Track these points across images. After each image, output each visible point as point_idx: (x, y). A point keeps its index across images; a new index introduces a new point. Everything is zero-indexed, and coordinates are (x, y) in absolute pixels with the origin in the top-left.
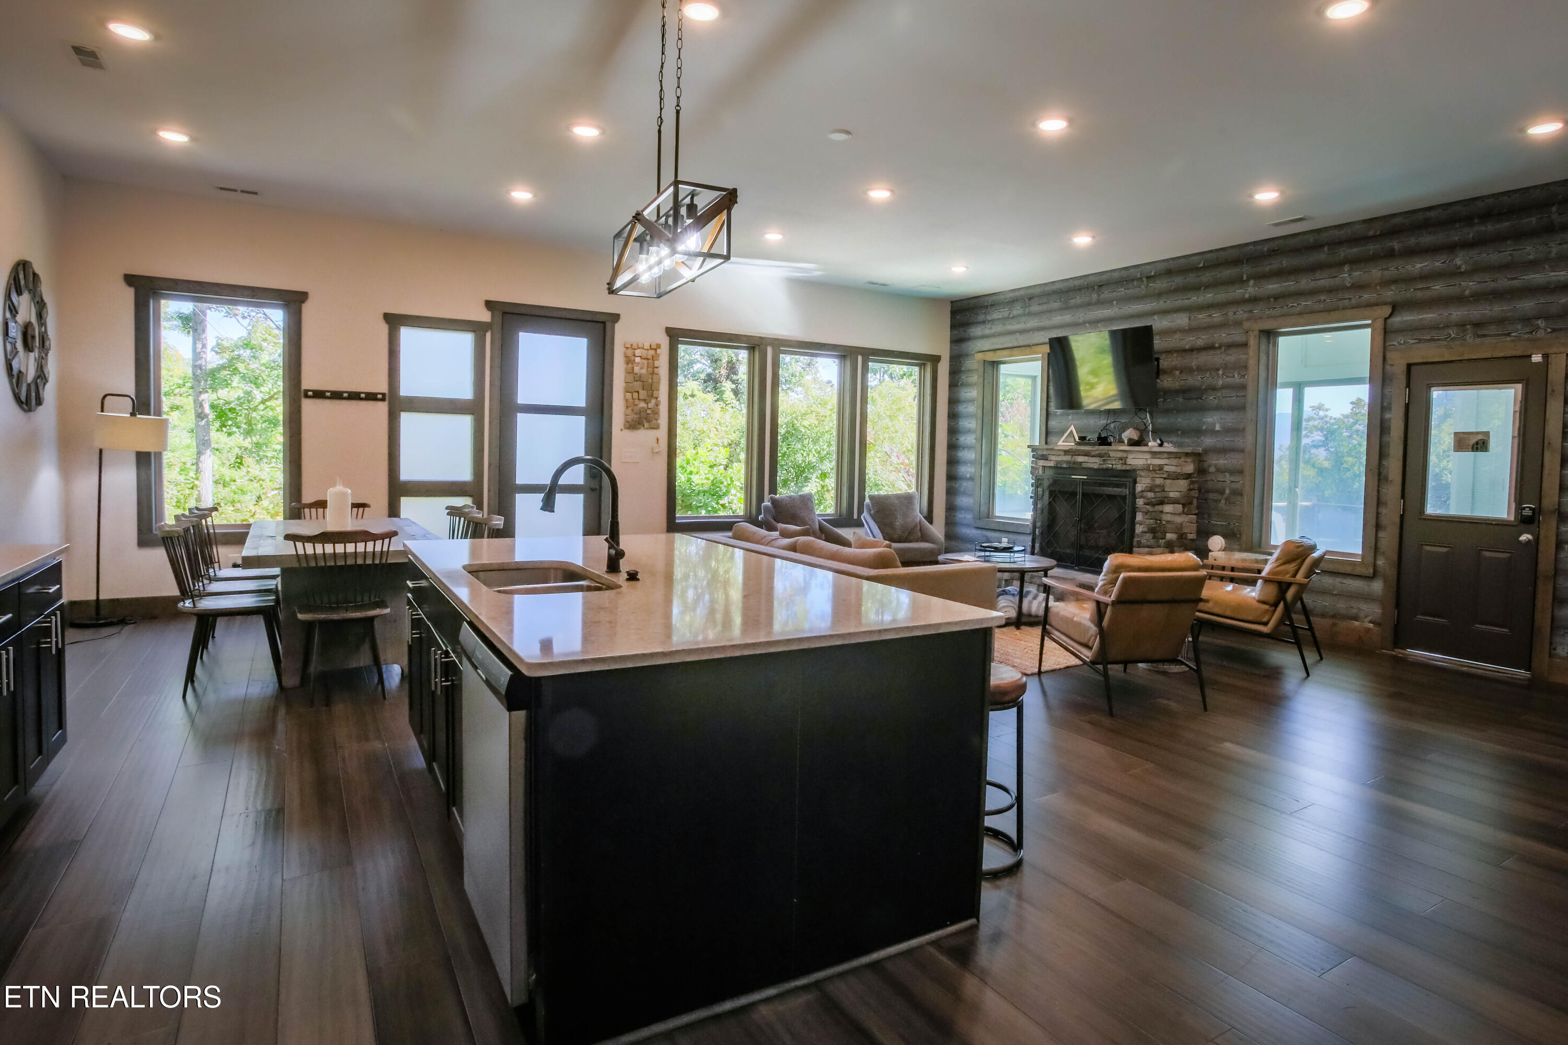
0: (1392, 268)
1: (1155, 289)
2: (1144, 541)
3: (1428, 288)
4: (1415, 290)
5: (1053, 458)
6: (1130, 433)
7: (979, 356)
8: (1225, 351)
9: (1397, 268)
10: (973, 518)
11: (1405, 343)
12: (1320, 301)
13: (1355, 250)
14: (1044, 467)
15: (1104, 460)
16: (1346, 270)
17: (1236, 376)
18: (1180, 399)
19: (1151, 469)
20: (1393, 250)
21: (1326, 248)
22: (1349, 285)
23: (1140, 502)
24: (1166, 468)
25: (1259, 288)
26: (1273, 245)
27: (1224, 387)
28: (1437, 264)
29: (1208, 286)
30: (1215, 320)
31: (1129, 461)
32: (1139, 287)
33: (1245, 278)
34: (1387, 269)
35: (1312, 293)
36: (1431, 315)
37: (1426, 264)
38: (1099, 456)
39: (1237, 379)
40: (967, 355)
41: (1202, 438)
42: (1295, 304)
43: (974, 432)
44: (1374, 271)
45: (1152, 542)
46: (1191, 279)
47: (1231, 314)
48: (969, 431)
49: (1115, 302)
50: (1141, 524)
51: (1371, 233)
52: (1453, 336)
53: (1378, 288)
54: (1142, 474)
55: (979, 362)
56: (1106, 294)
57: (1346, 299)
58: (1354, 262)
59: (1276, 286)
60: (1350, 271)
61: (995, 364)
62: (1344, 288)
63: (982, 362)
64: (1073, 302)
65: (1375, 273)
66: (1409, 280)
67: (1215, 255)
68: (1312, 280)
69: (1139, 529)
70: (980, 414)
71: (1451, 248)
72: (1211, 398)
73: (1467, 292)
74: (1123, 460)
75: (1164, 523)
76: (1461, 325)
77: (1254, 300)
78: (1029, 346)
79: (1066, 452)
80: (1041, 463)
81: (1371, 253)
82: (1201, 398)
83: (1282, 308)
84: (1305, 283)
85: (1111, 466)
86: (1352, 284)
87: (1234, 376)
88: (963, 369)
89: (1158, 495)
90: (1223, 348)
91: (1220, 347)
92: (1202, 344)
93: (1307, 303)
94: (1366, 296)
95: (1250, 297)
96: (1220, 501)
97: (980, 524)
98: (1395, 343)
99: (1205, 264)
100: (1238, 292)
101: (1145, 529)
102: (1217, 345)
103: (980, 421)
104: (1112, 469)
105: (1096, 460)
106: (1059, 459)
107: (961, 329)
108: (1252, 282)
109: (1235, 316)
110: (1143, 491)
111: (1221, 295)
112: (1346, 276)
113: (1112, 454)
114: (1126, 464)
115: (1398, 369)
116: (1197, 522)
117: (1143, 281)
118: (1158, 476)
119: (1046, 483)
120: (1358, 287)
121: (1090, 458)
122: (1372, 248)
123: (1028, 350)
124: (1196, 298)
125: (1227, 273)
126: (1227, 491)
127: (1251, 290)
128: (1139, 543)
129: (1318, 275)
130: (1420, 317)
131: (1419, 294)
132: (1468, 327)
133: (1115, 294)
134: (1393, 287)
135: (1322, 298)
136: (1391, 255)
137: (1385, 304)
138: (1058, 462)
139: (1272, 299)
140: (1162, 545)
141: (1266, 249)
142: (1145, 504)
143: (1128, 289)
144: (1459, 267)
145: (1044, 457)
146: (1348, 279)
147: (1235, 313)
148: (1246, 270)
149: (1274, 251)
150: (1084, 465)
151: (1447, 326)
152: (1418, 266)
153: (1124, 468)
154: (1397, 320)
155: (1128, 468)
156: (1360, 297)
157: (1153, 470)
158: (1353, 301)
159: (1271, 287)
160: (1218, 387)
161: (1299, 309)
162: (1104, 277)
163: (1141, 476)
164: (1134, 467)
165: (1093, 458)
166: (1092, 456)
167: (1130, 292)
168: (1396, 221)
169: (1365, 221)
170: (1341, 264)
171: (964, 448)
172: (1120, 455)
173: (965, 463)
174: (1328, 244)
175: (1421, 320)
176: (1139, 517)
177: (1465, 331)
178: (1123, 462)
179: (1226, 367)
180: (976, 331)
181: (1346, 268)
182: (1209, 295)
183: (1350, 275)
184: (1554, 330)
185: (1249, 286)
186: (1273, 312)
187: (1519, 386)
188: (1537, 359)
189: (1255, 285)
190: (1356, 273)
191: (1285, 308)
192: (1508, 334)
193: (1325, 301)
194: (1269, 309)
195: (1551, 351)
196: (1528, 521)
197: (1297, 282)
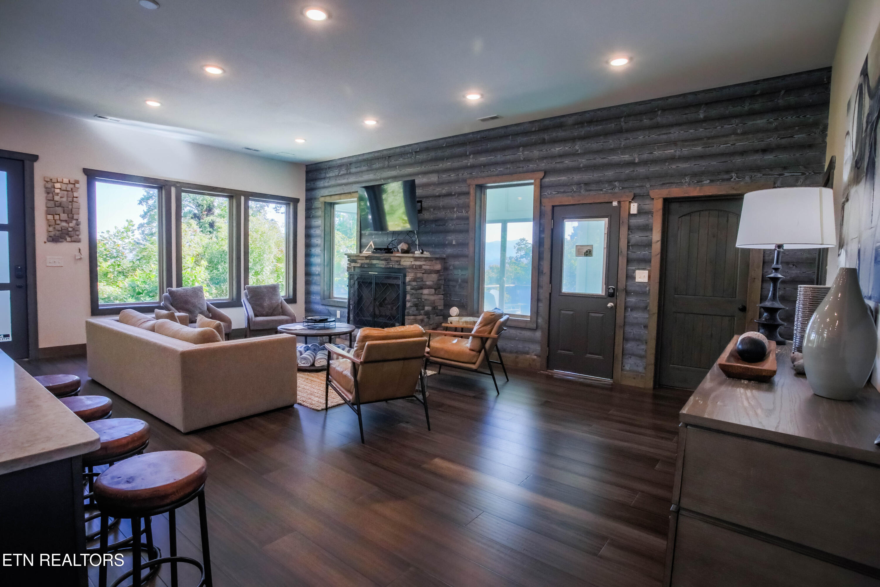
0: (544, 150)
1: (420, 159)
2: (411, 312)
3: (562, 162)
4: (556, 163)
5: (359, 261)
6: (402, 245)
7: (322, 199)
8: (457, 197)
9: (547, 150)
10: (321, 299)
11: (551, 193)
12: (507, 168)
13: (525, 139)
14: (354, 267)
15: (388, 263)
17: (464, 212)
18: (434, 226)
19: (414, 267)
20: (544, 139)
21: (510, 137)
22: (522, 159)
23: (408, 288)
24: (424, 267)
25: (475, 160)
26: (483, 135)
27: (458, 218)
28: (567, 148)
29: (448, 158)
30: (452, 178)
31: (402, 263)
32: (411, 158)
33: (468, 154)
34: (542, 150)
35: (504, 163)
36: (563, 178)
37: (561, 148)
38: (385, 260)
39: (464, 214)
40: (315, 199)
41: (446, 249)
42: (495, 170)
43: (320, 246)
44: (535, 151)
45: (416, 312)
46: (440, 153)
47: (460, 175)
48: (317, 245)
49: (397, 167)
50: (409, 302)
51: (533, 129)
52: (575, 190)
53: (537, 161)
54: (409, 271)
55: (322, 203)
56: (393, 162)
57: (520, 167)
58: (525, 146)
59: (485, 159)
60: (523, 151)
61: (332, 205)
62: (520, 161)
63: (324, 203)
64: (374, 166)
65: (536, 153)
66: (553, 157)
67: (452, 139)
68: (503, 156)
69: (408, 304)
70: (323, 235)
71: (573, 139)
72: (450, 225)
73: (581, 165)
74: (399, 262)
75: (423, 300)
76: (579, 184)
77: (473, 167)
78: (350, 193)
79: (367, 258)
80: (353, 264)
81: (533, 141)
82: (445, 225)
83: (487, 171)
84: (499, 157)
85: (392, 266)
86: (524, 159)
87: (462, 212)
88: (313, 207)
89: (419, 283)
90: (457, 195)
91: (455, 195)
92: (445, 192)
93: (501, 169)
94: (531, 166)
95: (470, 165)
96: (456, 286)
97: (325, 302)
98: (546, 193)
99: (447, 145)
100: (465, 162)
101: (412, 305)
102: (453, 193)
103: (323, 239)
104: (392, 268)
105: (383, 262)
106: (363, 262)
107: (312, 182)
108: (471, 156)
109: (463, 176)
110: (409, 281)
111: (456, 164)
112: (521, 154)
113: (392, 259)
114: (400, 265)
115: (548, 209)
116: (444, 299)
117: (413, 154)
118: (418, 272)
119: (356, 278)
120: (527, 160)
121: (380, 261)
122: (534, 138)
123: (350, 195)
124: (442, 165)
125: (459, 150)
126: (460, 281)
127: (471, 161)
128: (408, 313)
129: (507, 153)
130: (558, 179)
131: (558, 166)
132: (582, 185)
133: (397, 162)
134: (545, 161)
135: (509, 166)
136: (543, 142)
137: (540, 170)
138: (362, 264)
139: (482, 167)
140: (422, 314)
141: (479, 137)
142: (412, 289)
143: (405, 159)
144: (577, 151)
145: (354, 261)
146: (522, 156)
147: (463, 175)
148: (469, 149)
149: (483, 138)
150: (377, 266)
151: (572, 184)
152: (557, 149)
153: (399, 267)
154: (547, 180)
155: (401, 267)
156: (528, 166)
157: (416, 268)
158: (525, 169)
159: (483, 159)
160: (454, 218)
161: (496, 172)
162: (392, 151)
163: (409, 272)
164: (404, 267)
165: (382, 261)
166: (381, 260)
167: (406, 161)
168: (547, 123)
169: (530, 122)
170: (518, 147)
171: (314, 256)
172: (397, 259)
173: (315, 265)
174: (512, 135)
175: (559, 180)
176: (408, 297)
177: (581, 187)
178: (398, 263)
179: (458, 206)
180: (321, 184)
181: (521, 149)
182: (449, 163)
183: (523, 153)
184: (623, 188)
185: (470, 159)
186: (483, 174)
187: (607, 219)
188: (615, 204)
189: (473, 158)
190: (526, 153)
191: (489, 172)
192: (601, 190)
193: (510, 168)
194: (481, 172)
195: (622, 200)
196: (611, 295)
197: (495, 157)
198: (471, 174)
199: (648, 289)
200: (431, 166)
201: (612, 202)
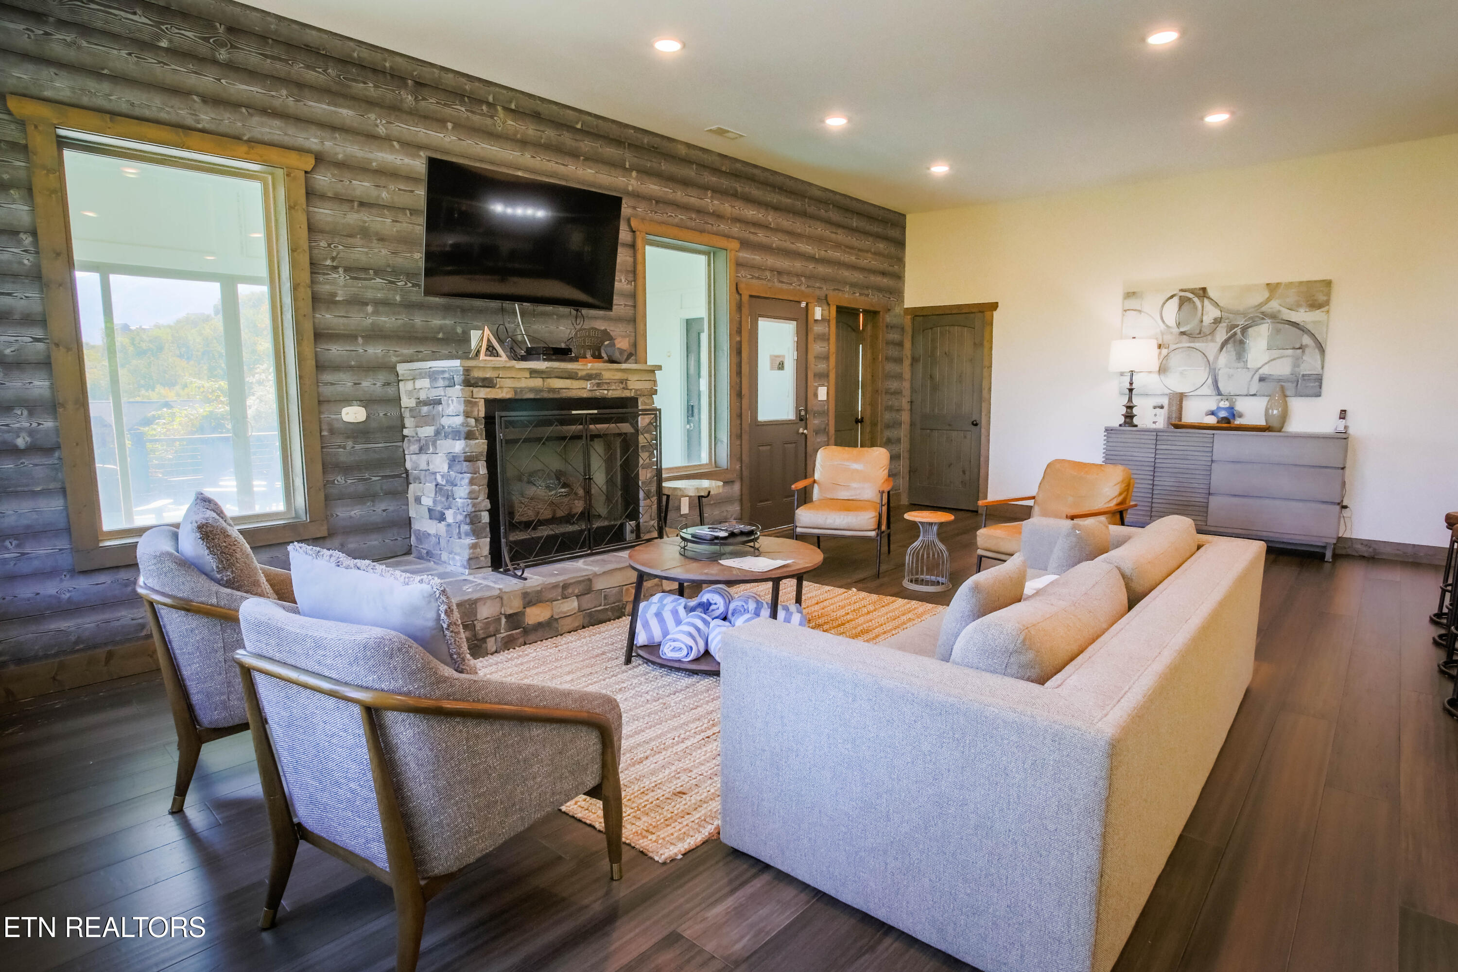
0: (737, 208)
1: (517, 132)
3: (756, 234)
4: (750, 232)
9: (739, 208)
12: (691, 219)
13: (714, 179)
16: (709, 195)
21: (694, 166)
22: (711, 210)
25: (641, 184)
26: (652, 140)
29: (588, 159)
32: (492, 117)
33: (627, 166)
34: (734, 207)
36: (757, 257)
37: (754, 213)
39: (624, 285)
42: (673, 215)
44: (726, 205)
46: (567, 139)
51: (724, 169)
52: (768, 278)
53: (729, 221)
57: (709, 224)
58: (716, 190)
59: (657, 188)
60: (712, 197)
62: (708, 213)
65: (728, 207)
66: (746, 222)
67: (595, 122)
68: (686, 195)
71: (767, 205)
73: (774, 245)
76: (771, 270)
77: (636, 196)
81: (725, 187)
83: (662, 214)
84: (680, 195)
85: (606, 392)
86: (713, 212)
87: (621, 281)
93: (683, 217)
94: (722, 226)
95: (633, 190)
98: (742, 275)
99: (584, 128)
104: (608, 397)
108: (634, 174)
111: (604, 177)
112: (710, 203)
113: (607, 375)
114: (628, 389)
115: (745, 298)
117: (496, 110)
121: (574, 381)
122: (725, 182)
124: (574, 168)
125: (611, 151)
127: (633, 183)
129: (690, 191)
130: (752, 256)
131: (752, 237)
134: (738, 225)
135: (693, 216)
136: (735, 194)
137: (736, 238)
141: (646, 141)
143: (473, 113)
144: (770, 223)
148: (629, 158)
149: (653, 147)
152: (751, 212)
153: (624, 394)
154: (743, 255)
155: (628, 394)
156: (719, 226)
159: (652, 186)
161: (677, 220)
167: (476, 119)
168: (739, 166)
169: (720, 155)
170: (705, 188)
172: (619, 376)
174: (697, 163)
178: (624, 386)
181: (709, 193)
182: (589, 171)
183: (712, 202)
184: (808, 286)
185: (631, 176)
186: (657, 217)
187: (795, 323)
188: (803, 305)
189: (637, 179)
190: (716, 202)
191: (665, 215)
192: (791, 284)
193: (695, 220)
194: (652, 211)
195: (809, 301)
196: (802, 419)
197: (674, 192)
198: (634, 208)
199: (826, 407)
200: (549, 161)
201: (799, 302)
